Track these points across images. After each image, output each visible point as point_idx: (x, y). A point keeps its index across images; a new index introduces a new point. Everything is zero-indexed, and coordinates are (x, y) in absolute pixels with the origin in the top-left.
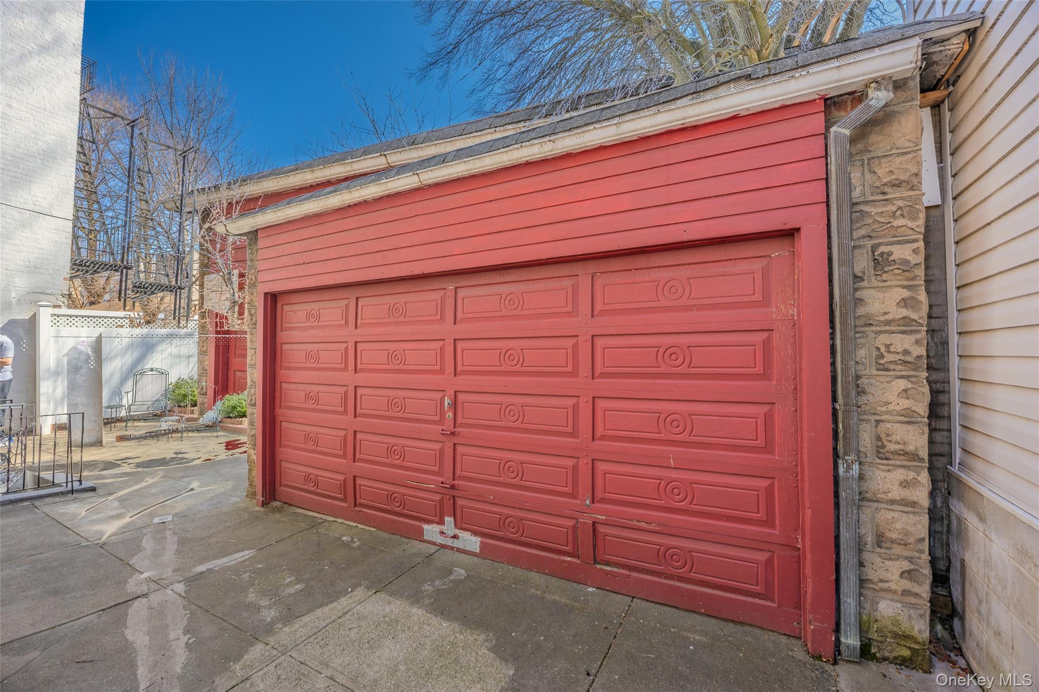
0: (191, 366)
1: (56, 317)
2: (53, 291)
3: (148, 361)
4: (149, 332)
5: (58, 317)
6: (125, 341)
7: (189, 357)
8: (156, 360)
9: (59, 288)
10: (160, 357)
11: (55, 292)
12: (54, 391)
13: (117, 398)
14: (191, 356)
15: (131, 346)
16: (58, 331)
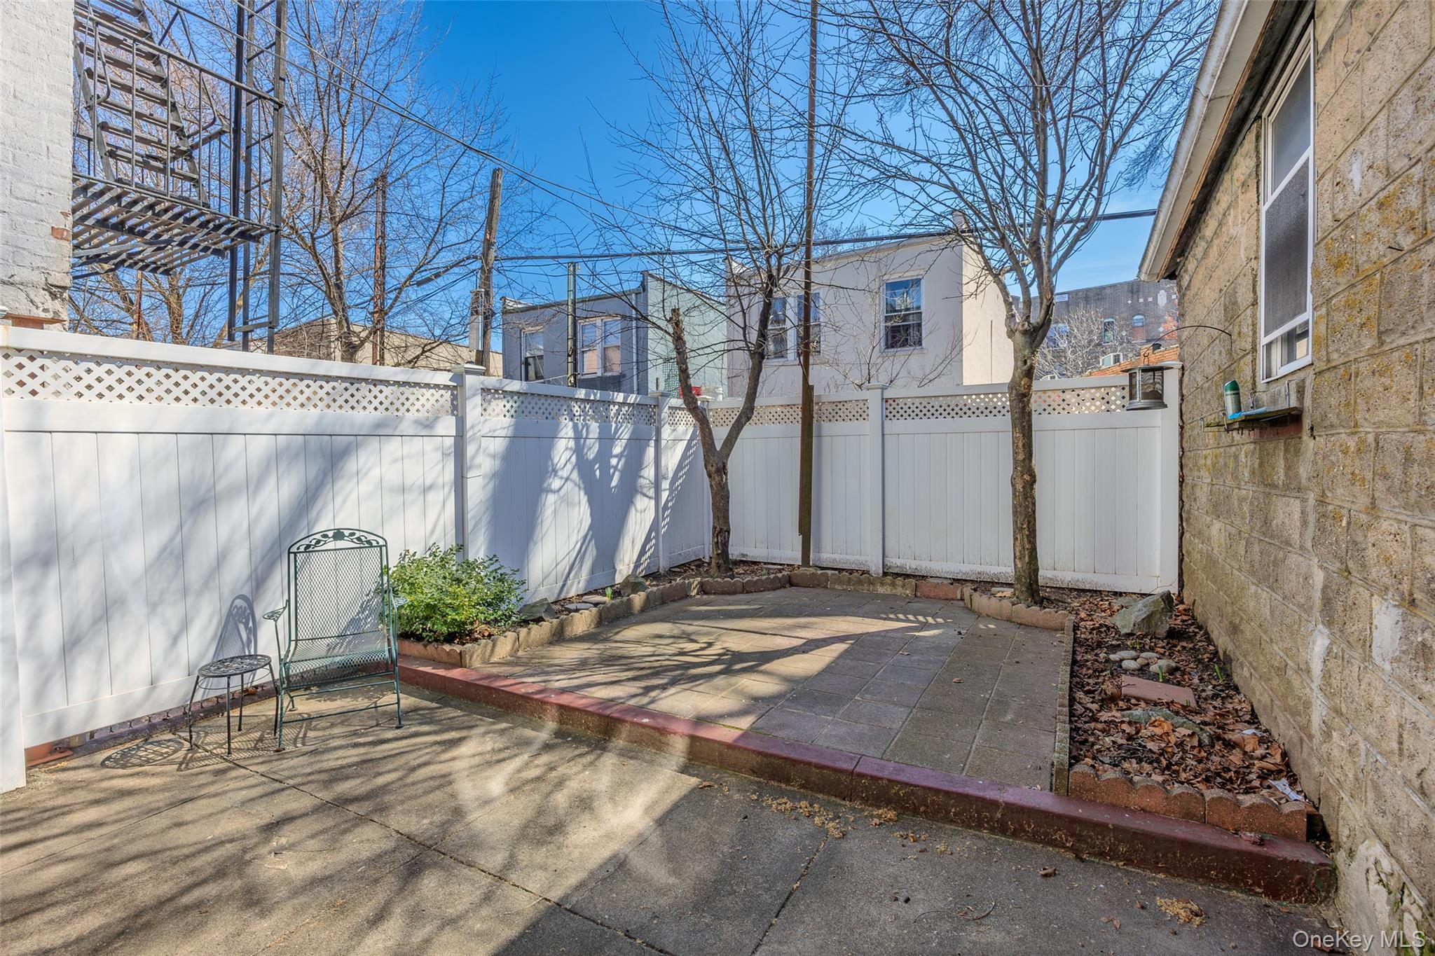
0: (432, 515)
1: (24, 361)
2: (16, 270)
3: (324, 506)
4: (321, 418)
5: (32, 359)
6: (260, 447)
7: (426, 490)
8: (344, 501)
9: (38, 262)
10: (355, 495)
11: (22, 274)
12: (33, 624)
13: (242, 627)
14: (431, 487)
15: (276, 459)
16: (39, 410)
